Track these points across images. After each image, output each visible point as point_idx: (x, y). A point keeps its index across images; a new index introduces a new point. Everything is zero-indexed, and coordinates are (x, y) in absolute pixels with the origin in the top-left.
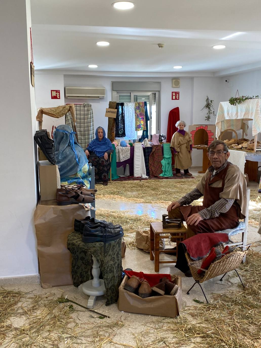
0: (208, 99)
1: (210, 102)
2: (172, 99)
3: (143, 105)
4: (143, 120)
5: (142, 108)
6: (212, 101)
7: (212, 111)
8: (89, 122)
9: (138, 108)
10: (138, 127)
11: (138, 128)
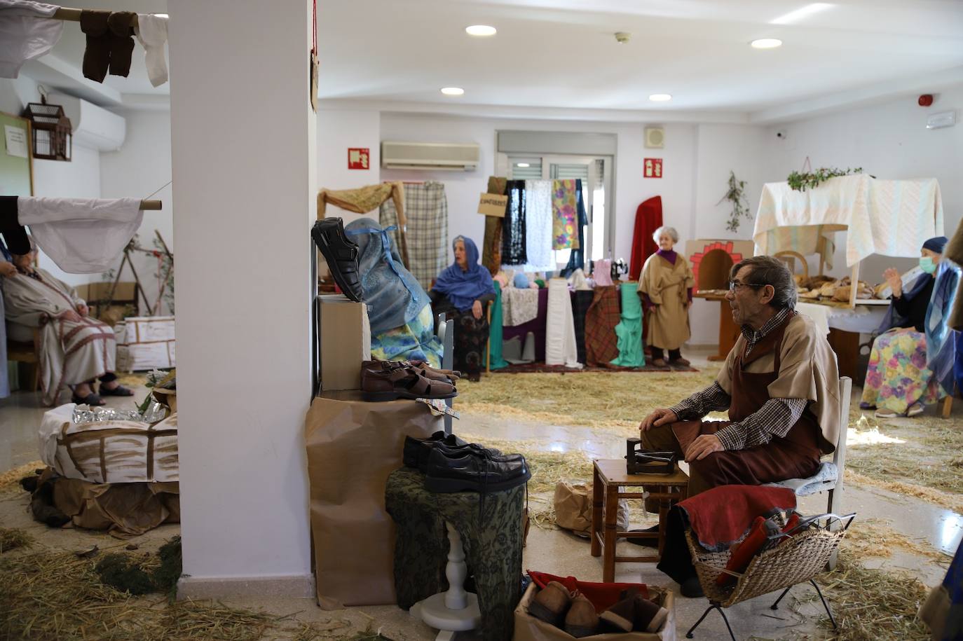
0: (732, 180)
1: (738, 186)
2: (645, 176)
3: (572, 188)
4: (571, 224)
5: (571, 194)
6: (745, 185)
7: (744, 208)
8: (438, 226)
9: (559, 193)
10: (558, 241)
11: (559, 242)
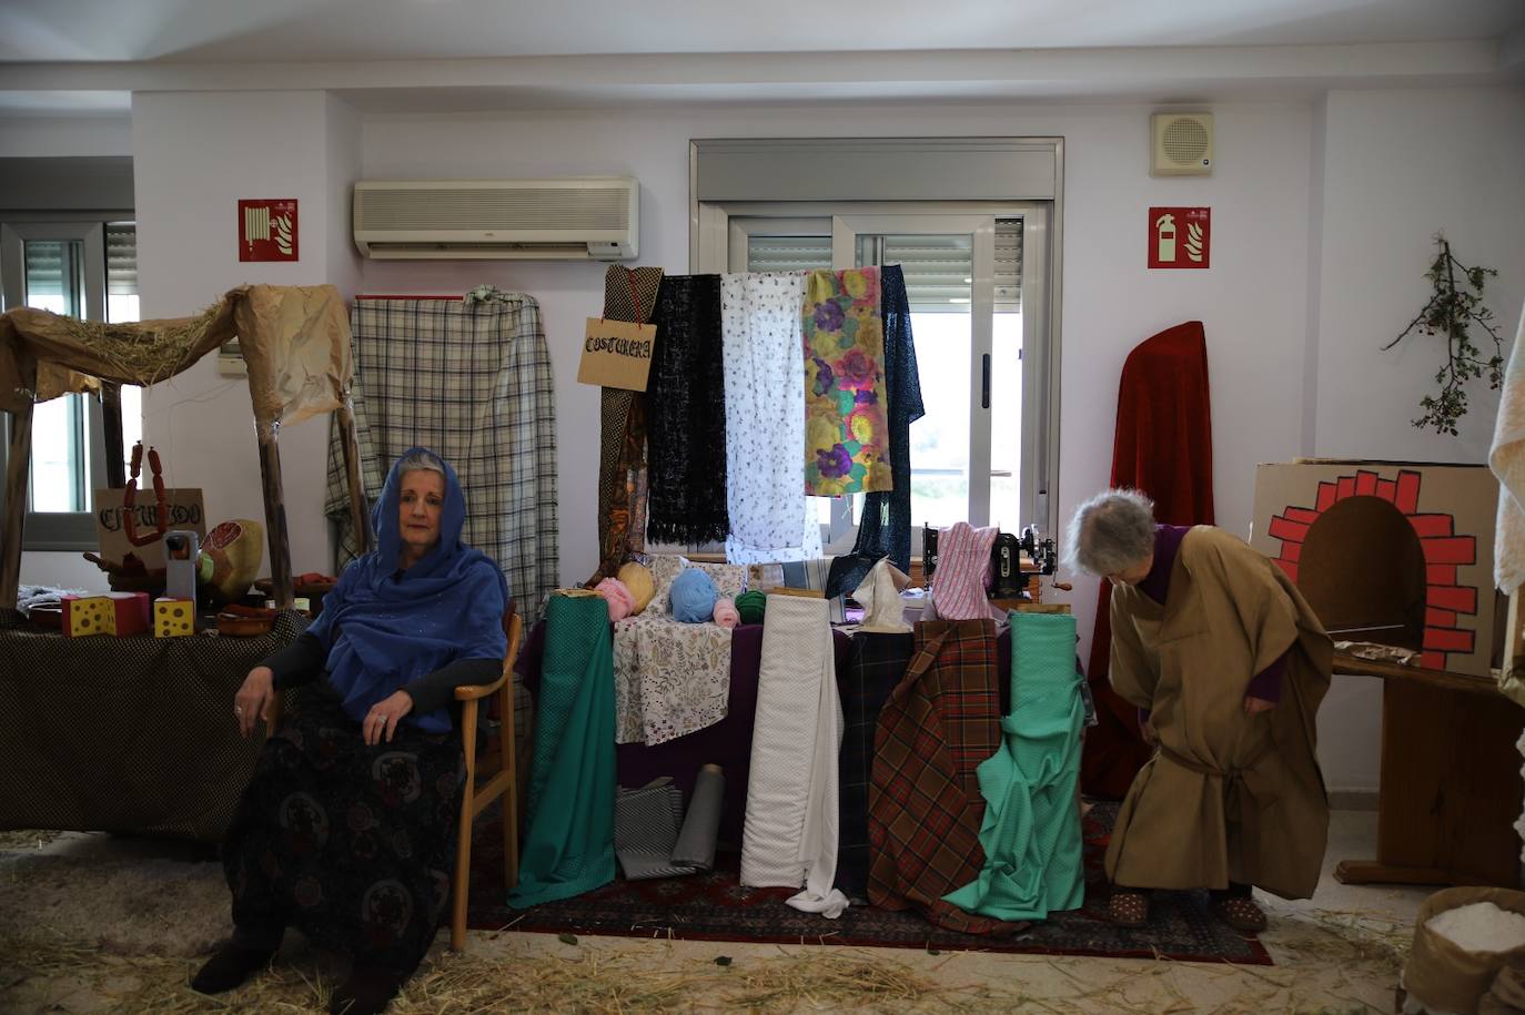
0: (1443, 264)
1: (1463, 284)
2: (1154, 262)
3: (871, 296)
4: (865, 412)
5: (864, 317)
6: (1487, 280)
7: (1486, 357)
9: (825, 315)
10: (825, 467)
11: (827, 471)
